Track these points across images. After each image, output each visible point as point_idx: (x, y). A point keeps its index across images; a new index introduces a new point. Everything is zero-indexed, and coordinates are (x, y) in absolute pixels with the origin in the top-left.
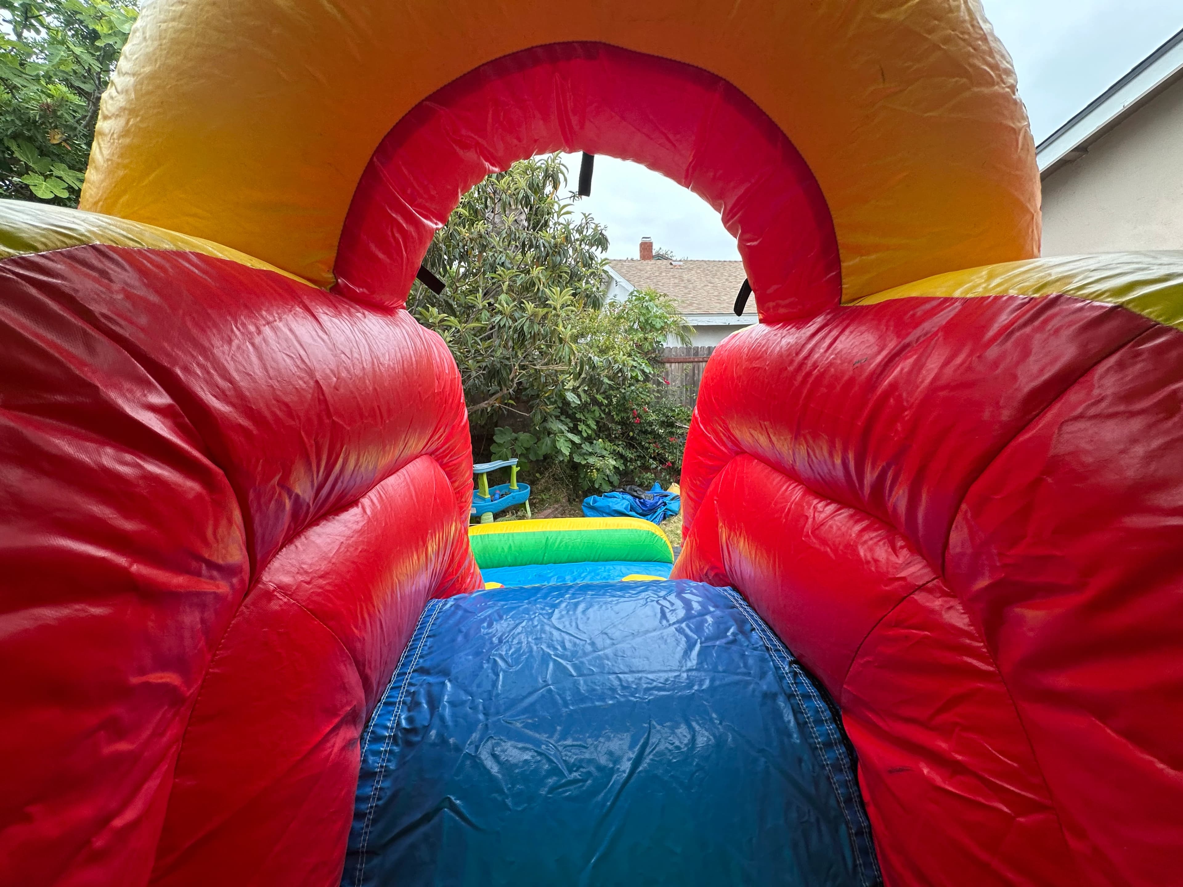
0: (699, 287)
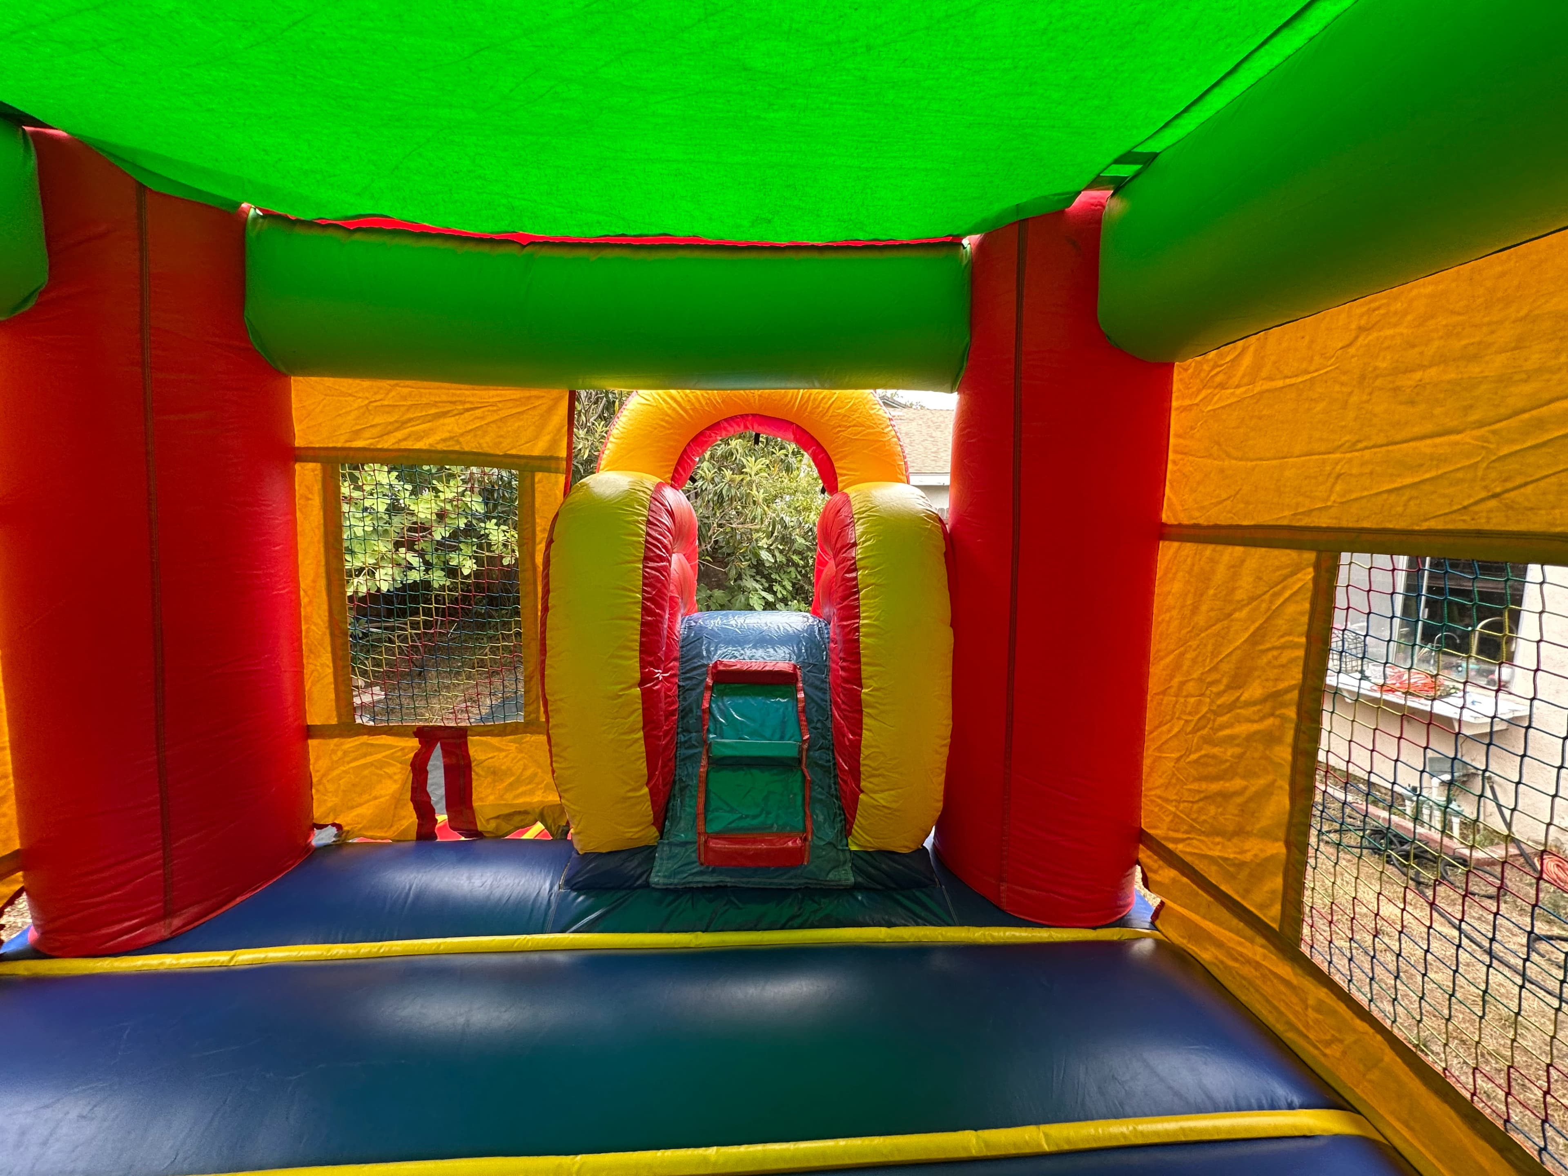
0: (917, 442)
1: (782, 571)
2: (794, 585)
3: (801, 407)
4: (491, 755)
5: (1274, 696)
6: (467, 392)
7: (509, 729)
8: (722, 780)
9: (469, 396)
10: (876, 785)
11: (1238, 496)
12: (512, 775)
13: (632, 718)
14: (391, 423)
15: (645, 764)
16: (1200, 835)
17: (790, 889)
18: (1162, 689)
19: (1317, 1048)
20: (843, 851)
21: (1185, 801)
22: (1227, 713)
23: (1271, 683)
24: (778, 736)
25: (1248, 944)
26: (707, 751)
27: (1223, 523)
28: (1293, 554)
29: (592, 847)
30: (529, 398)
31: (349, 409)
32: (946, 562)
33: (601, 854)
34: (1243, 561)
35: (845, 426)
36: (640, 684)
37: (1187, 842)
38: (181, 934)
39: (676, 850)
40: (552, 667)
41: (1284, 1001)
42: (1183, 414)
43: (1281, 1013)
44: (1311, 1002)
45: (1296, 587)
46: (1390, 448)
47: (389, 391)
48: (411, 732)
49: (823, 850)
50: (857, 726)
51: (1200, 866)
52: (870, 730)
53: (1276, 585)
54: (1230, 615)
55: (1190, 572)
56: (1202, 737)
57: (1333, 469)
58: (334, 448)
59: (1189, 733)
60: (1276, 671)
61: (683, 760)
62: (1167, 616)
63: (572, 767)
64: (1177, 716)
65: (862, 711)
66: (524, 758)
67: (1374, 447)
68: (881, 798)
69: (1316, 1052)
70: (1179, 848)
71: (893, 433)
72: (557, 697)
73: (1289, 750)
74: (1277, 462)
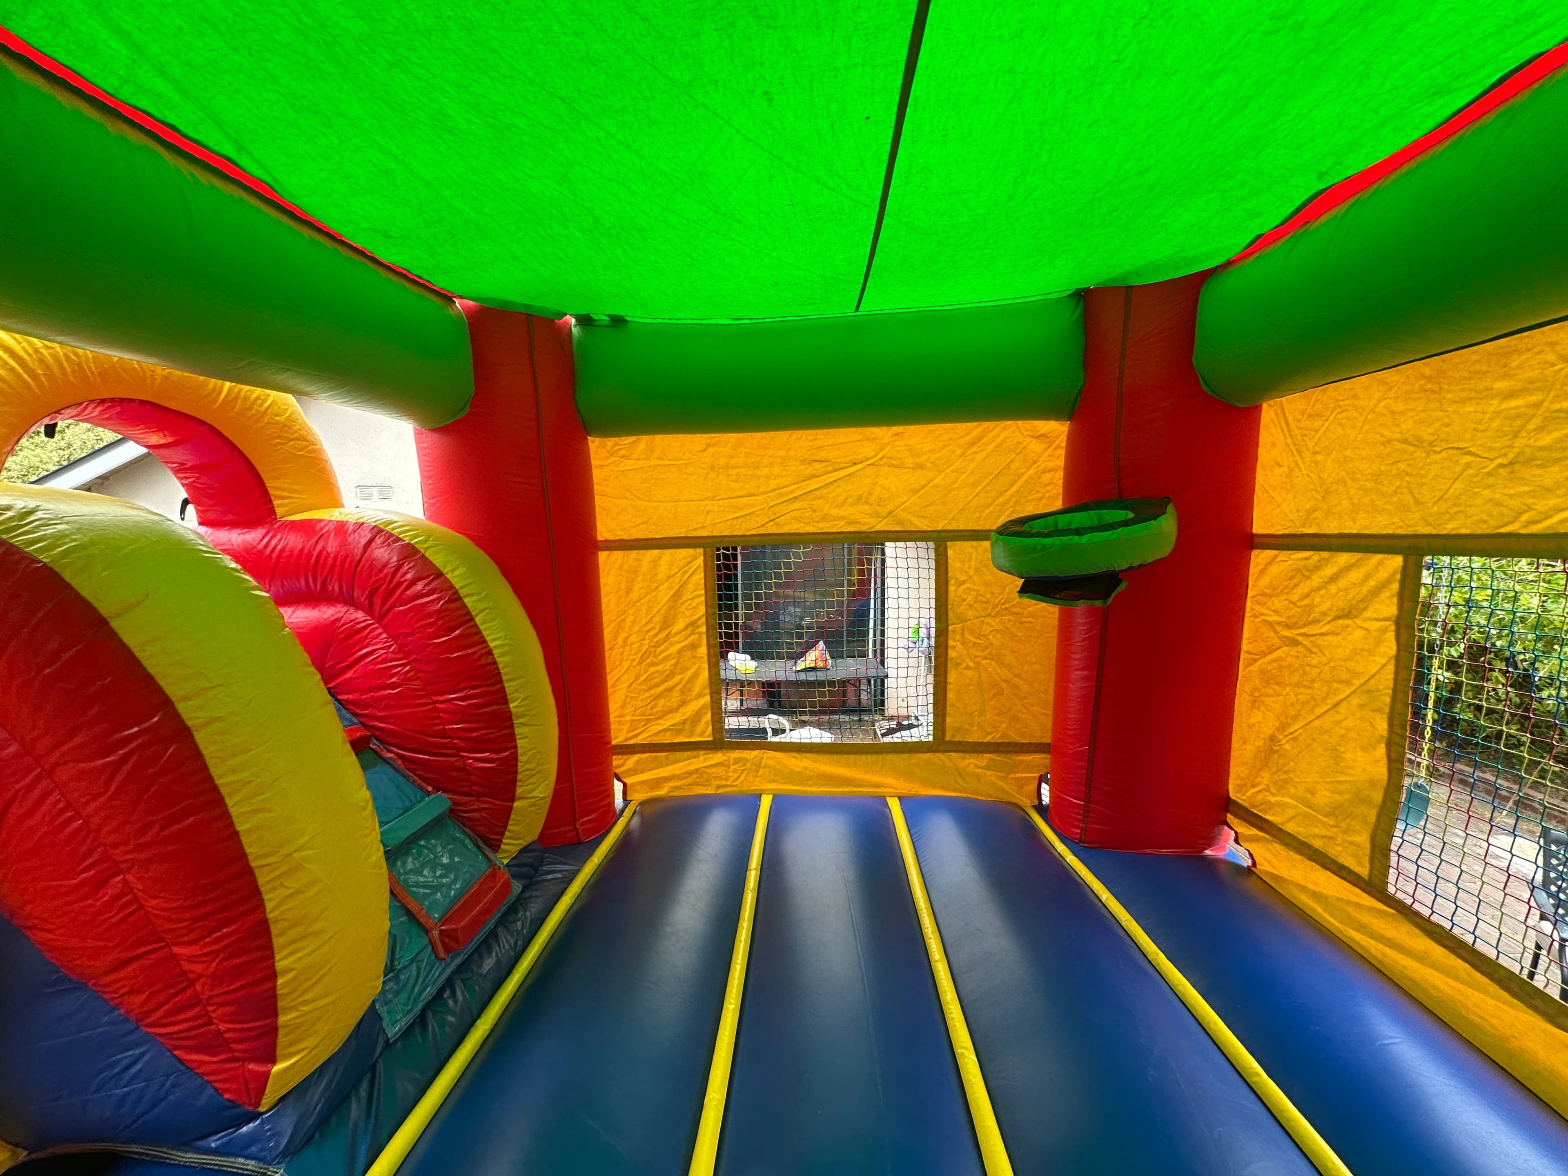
3: (226, 407)
5: (693, 624)
10: (535, 783)
11: (650, 522)
16: (655, 722)
18: (610, 646)
21: (639, 708)
22: (663, 644)
24: (407, 801)
25: (694, 760)
27: (642, 538)
34: (660, 558)
37: (646, 731)
44: (731, 762)
45: (695, 568)
46: (729, 500)
50: (507, 742)
52: (525, 738)
53: (683, 568)
55: (620, 568)
56: (647, 664)
57: (705, 508)
59: (636, 666)
60: (690, 612)
62: (606, 599)
64: (626, 658)
65: (513, 725)
67: (723, 499)
69: (732, 788)
70: (639, 739)
74: (672, 504)
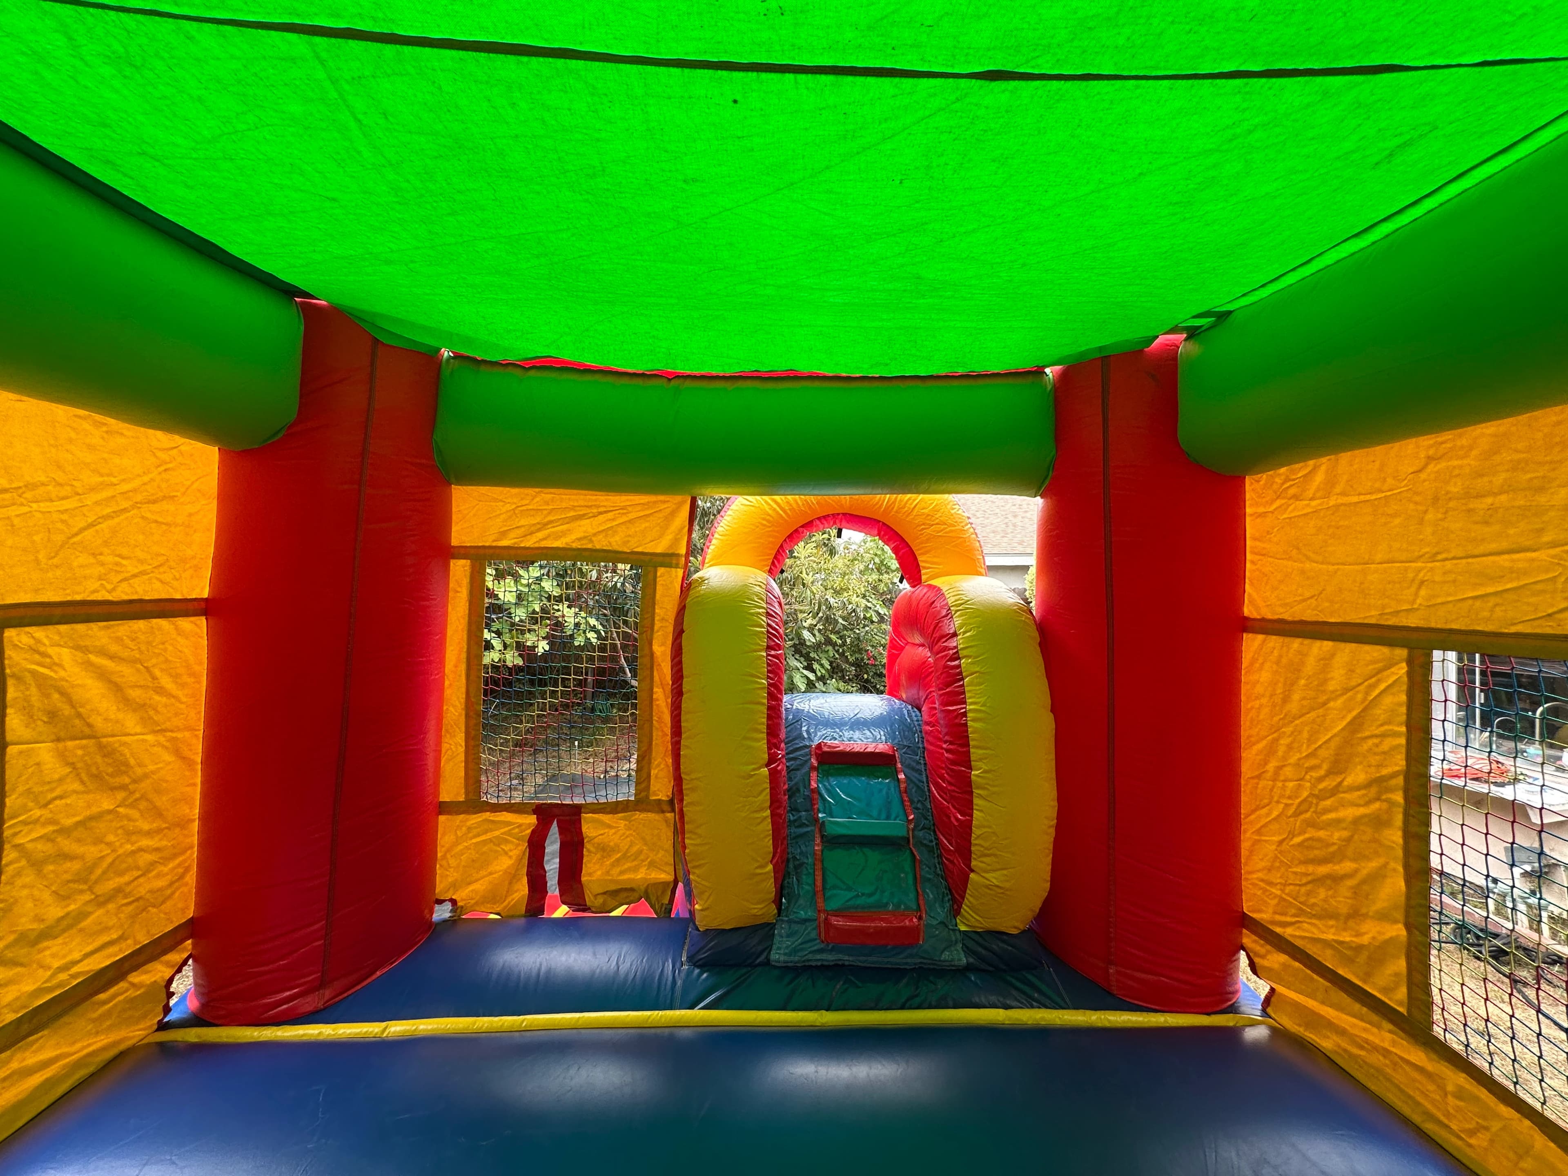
1: (819, 650)
2: (831, 663)
3: (887, 508)
4: (602, 832)
5: (1380, 783)
6: (602, 498)
7: (620, 807)
8: (837, 858)
9: (603, 501)
10: (989, 865)
11: (1322, 595)
12: (619, 852)
13: (761, 798)
14: (534, 525)
15: (771, 842)
16: (1310, 918)
17: (905, 969)
18: (1257, 773)
19: (1459, 1137)
20: (954, 930)
21: (1291, 884)
22: (1330, 797)
23: (1373, 769)
24: (883, 816)
25: (1375, 1030)
26: (820, 831)
27: (1309, 620)
28: (1385, 650)
29: (716, 923)
30: (655, 502)
31: (498, 512)
32: (1042, 652)
33: (724, 930)
34: (1333, 655)
35: (928, 524)
36: (767, 765)
37: (1297, 925)
38: (331, 1005)
39: (795, 927)
40: (687, 747)
41: (1418, 1089)
42: (1259, 520)
43: (1418, 1104)
44: (1450, 1088)
45: (1390, 681)
46: (1470, 560)
47: (535, 497)
48: (530, 810)
49: (937, 929)
50: (967, 807)
51: (1313, 950)
52: (981, 811)
53: (1371, 678)
54: (1324, 704)
55: (1278, 663)
56: (1305, 821)
57: (1417, 575)
58: (484, 547)
59: (1290, 817)
60: (1377, 757)
61: (794, 838)
62: (1257, 704)
63: (706, 844)
64: (1275, 799)
65: (972, 792)
66: (631, 835)
67: (1454, 558)
68: (994, 878)
69: (1459, 1143)
70: (1288, 932)
71: (972, 530)
72: (693, 776)
73: (1400, 833)
74: (1359, 567)
